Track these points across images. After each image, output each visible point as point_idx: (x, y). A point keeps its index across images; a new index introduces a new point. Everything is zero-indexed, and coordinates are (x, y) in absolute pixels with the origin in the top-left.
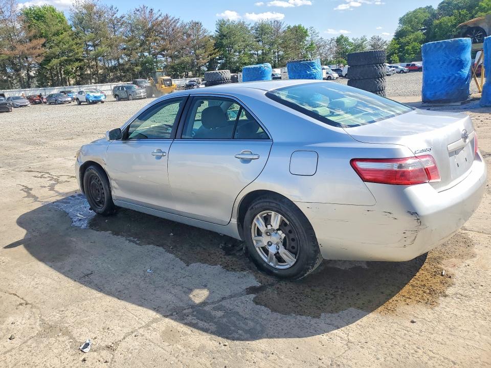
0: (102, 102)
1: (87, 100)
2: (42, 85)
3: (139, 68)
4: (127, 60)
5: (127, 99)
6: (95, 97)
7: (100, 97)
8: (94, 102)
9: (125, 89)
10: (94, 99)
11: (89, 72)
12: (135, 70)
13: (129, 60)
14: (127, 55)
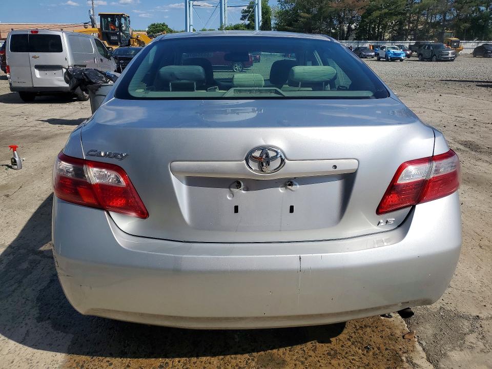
0: (402, 60)
1: (386, 56)
2: (358, 38)
3: (467, 25)
4: (455, 15)
5: (430, 60)
6: (395, 54)
7: (400, 54)
8: (393, 60)
9: (431, 48)
10: (393, 56)
11: (407, 27)
12: (462, 27)
13: (458, 15)
14: (458, 9)
